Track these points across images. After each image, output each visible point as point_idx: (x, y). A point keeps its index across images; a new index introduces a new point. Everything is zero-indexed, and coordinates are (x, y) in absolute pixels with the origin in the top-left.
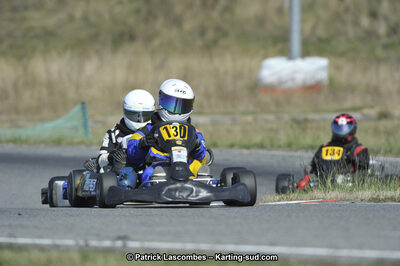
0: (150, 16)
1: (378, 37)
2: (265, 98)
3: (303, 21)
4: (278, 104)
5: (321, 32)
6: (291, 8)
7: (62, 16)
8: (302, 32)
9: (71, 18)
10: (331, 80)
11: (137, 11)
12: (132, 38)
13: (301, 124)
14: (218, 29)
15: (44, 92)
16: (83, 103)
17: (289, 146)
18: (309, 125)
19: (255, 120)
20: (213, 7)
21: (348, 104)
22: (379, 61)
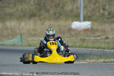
0: (40, 10)
1: (105, 16)
2: (73, 33)
3: (84, 11)
4: (76, 35)
5: (89, 14)
6: (80, 7)
7: (15, 9)
8: (83, 14)
9: (18, 10)
10: (92, 28)
11: (37, 8)
12: (35, 16)
13: (83, 40)
14: (60, 13)
15: (10, 31)
16: (21, 34)
17: (80, 47)
18: (86, 41)
19: (70, 39)
20: (58, 7)
21: (97, 35)
22: (105, 22)
